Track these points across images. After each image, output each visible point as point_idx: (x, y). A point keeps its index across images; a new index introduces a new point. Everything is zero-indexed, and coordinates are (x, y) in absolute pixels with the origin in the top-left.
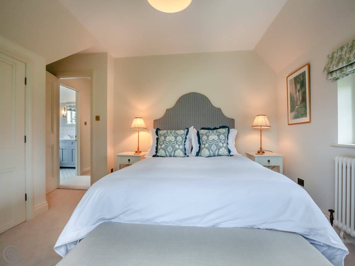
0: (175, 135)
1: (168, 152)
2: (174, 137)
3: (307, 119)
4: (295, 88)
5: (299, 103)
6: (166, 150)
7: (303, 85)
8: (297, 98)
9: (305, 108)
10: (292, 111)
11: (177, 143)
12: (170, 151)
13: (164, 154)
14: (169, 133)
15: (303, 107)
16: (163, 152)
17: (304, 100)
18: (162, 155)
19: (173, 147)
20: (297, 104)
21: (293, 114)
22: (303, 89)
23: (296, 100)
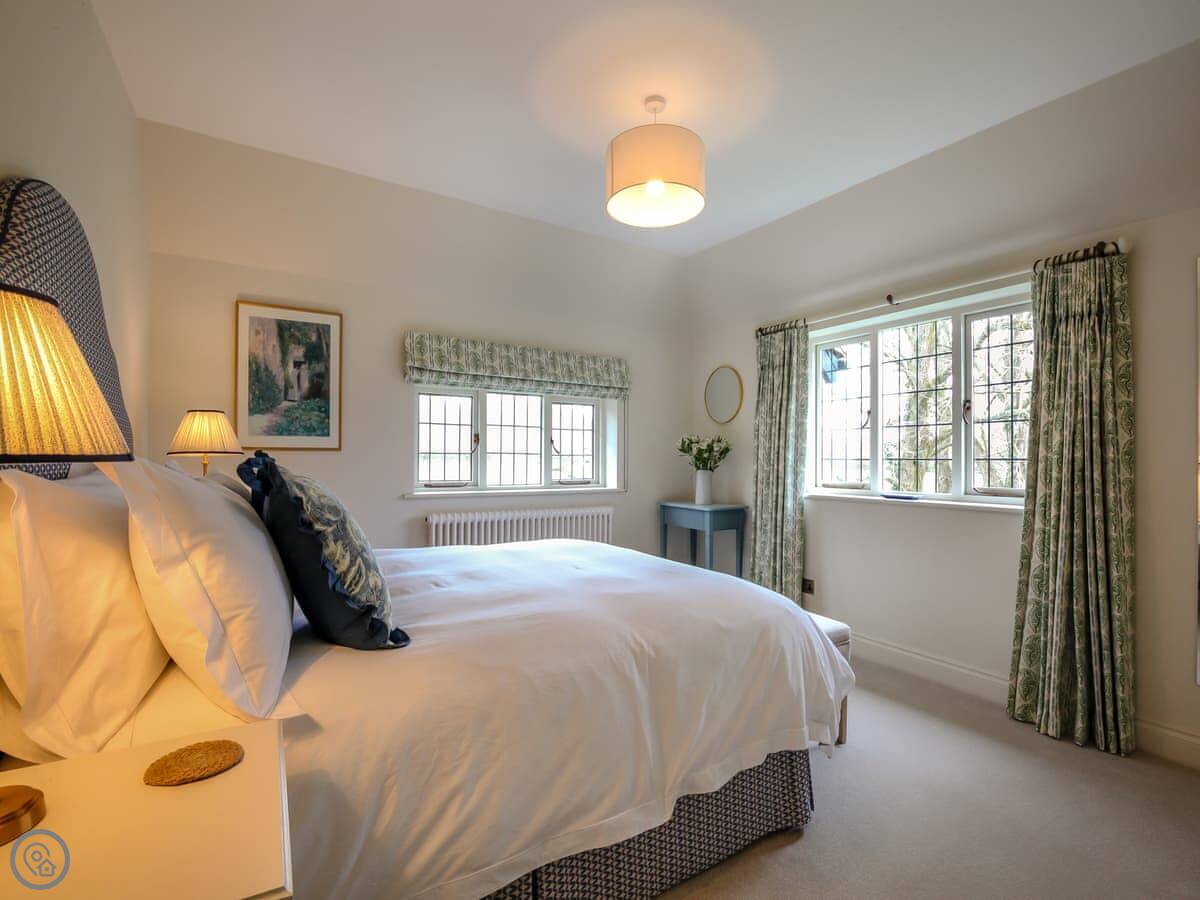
3: (332, 441)
4: (278, 349)
5: (295, 394)
8: (287, 380)
9: (323, 415)
10: (252, 411)
15: (311, 410)
17: (319, 390)
20: (286, 394)
21: (263, 420)
22: (319, 367)
23: (281, 384)
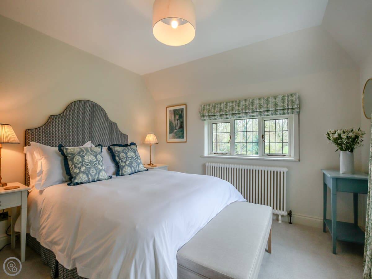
0: (93, 153)
1: (91, 175)
2: (94, 156)
3: (184, 140)
4: (174, 117)
5: (177, 128)
6: (88, 174)
7: (181, 116)
8: (175, 125)
9: (182, 133)
10: (170, 133)
11: (99, 164)
12: (93, 174)
13: (86, 179)
14: (85, 152)
15: (180, 132)
16: (85, 176)
17: (181, 127)
18: (83, 181)
19: (96, 168)
20: (175, 128)
21: (171, 135)
22: (181, 120)
23: (174, 125)
